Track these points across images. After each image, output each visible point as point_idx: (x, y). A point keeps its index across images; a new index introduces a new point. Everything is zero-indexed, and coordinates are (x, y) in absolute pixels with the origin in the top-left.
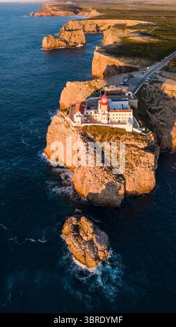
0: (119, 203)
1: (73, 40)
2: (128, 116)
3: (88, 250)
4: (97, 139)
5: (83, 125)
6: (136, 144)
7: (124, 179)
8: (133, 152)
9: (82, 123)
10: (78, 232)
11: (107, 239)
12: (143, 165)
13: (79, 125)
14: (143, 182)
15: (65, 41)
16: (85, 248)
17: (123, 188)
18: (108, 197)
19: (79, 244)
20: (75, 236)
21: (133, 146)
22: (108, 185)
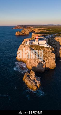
0: (43, 71)
1: (25, 33)
2: (45, 43)
3: (33, 83)
4: (35, 49)
5: (30, 45)
6: (48, 50)
7: (45, 62)
8: (47, 53)
9: (30, 44)
10: (29, 77)
11: (40, 79)
12: (51, 57)
13: (29, 45)
14: (51, 64)
15: (23, 33)
16: (32, 82)
17: (44, 65)
18: (39, 68)
19: (30, 81)
20: (28, 78)
21: (47, 51)
22: (39, 63)
